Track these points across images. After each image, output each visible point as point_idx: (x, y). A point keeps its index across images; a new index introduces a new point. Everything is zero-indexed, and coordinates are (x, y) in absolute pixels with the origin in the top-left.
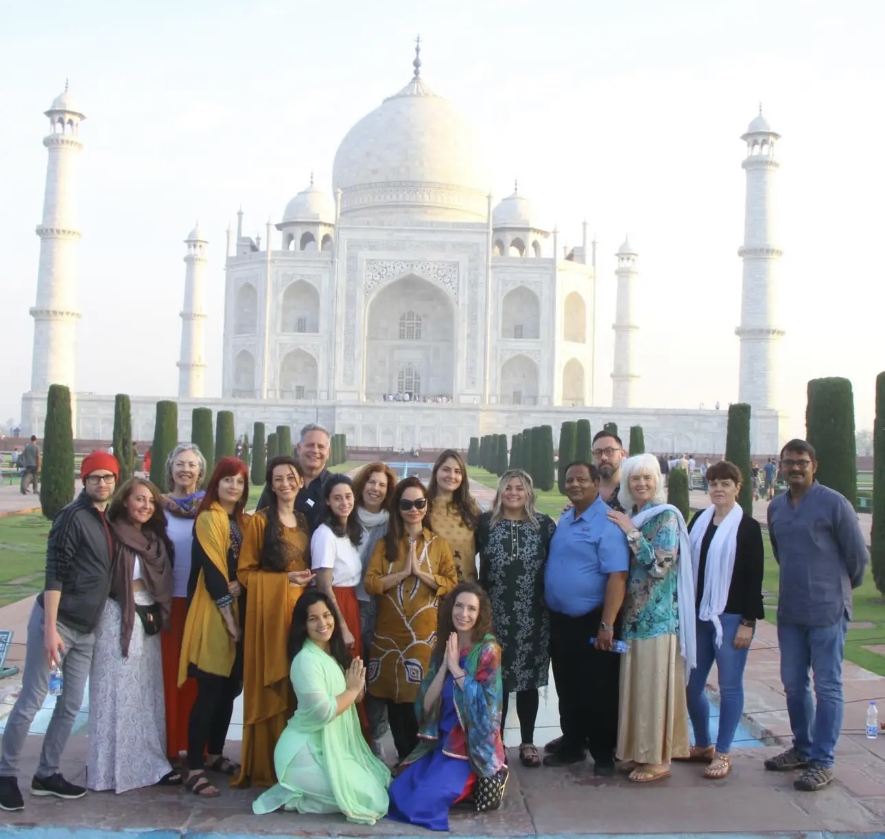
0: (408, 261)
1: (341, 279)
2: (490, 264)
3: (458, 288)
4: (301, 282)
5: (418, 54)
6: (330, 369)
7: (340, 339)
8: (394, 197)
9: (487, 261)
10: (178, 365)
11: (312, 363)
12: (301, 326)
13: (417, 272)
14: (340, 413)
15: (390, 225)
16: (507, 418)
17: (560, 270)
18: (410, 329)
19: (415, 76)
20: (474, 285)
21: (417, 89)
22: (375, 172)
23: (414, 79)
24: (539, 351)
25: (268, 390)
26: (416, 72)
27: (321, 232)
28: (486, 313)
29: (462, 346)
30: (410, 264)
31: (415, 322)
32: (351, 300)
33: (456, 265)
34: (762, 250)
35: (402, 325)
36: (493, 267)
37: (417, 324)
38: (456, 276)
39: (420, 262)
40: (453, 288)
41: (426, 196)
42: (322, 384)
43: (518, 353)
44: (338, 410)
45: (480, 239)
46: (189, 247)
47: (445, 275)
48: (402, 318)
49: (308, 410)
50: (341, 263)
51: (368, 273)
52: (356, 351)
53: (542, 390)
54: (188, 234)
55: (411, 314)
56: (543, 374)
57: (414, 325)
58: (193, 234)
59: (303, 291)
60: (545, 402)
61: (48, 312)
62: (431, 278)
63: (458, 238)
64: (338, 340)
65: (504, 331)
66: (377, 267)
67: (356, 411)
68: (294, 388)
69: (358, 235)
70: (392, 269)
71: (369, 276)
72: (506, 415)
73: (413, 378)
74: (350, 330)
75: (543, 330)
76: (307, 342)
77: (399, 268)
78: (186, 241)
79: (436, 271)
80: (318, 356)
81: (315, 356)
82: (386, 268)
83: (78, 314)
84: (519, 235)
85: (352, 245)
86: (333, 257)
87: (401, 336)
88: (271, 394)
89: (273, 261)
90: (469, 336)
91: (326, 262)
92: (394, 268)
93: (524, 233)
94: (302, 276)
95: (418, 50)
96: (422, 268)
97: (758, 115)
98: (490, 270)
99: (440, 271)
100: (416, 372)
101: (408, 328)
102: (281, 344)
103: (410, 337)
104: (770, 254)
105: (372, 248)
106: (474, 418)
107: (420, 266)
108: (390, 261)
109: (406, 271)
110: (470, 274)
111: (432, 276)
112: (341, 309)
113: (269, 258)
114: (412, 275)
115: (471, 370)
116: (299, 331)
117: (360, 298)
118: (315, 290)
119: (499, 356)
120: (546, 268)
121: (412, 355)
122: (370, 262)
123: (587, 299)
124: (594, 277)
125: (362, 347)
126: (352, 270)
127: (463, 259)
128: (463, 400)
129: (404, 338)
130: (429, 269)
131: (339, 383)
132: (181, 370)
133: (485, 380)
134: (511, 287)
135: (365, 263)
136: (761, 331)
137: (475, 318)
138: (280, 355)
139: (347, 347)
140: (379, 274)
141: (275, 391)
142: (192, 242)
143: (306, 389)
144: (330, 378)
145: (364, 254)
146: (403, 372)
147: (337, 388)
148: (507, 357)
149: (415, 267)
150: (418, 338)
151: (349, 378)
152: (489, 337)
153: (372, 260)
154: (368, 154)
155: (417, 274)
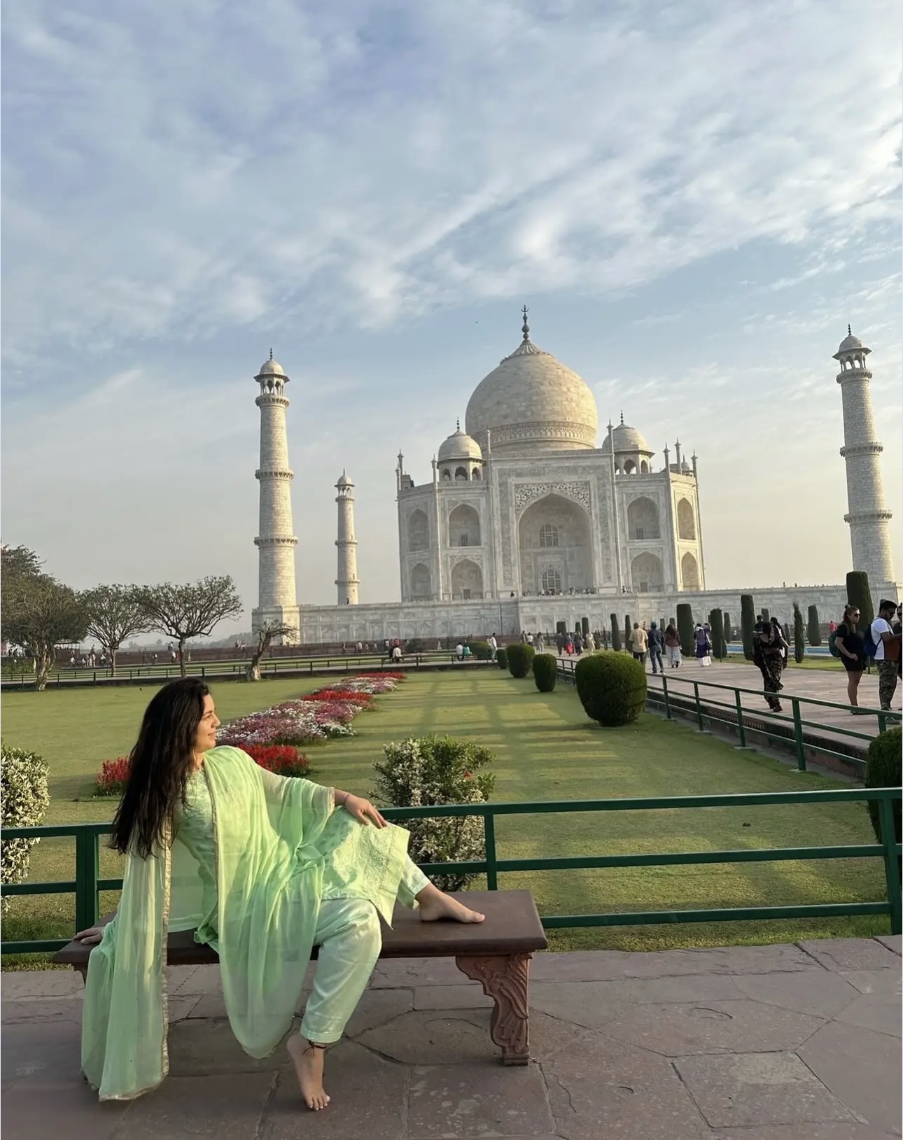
0: (549, 484)
1: (496, 502)
2: (615, 481)
3: (590, 502)
4: (464, 506)
5: (525, 322)
6: (492, 573)
7: (499, 549)
8: (523, 436)
9: (613, 479)
10: (336, 582)
11: (476, 570)
12: (464, 542)
13: (556, 491)
14: (523, 607)
15: (532, 456)
16: (659, 603)
17: (672, 482)
18: (548, 538)
19: (524, 339)
20: (603, 498)
21: (529, 349)
22: (506, 417)
23: (524, 342)
24: (662, 548)
25: (443, 594)
26: (526, 337)
27: (472, 465)
28: (615, 521)
29: (598, 548)
30: (550, 486)
31: (552, 532)
32: (505, 517)
33: (588, 483)
34: (865, 448)
35: (542, 535)
36: (617, 483)
37: (554, 534)
38: (588, 492)
39: (558, 484)
40: (587, 502)
41: (549, 434)
42: (486, 587)
43: (643, 551)
44: (520, 605)
45: (603, 462)
46: (339, 490)
47: (579, 493)
48: (542, 530)
49: (493, 607)
50: (495, 489)
51: (517, 495)
52: (512, 559)
53: (667, 579)
54: (337, 480)
55: (548, 527)
56: (666, 567)
57: (552, 535)
58: (342, 479)
59: (465, 514)
60: (670, 589)
61: (272, 540)
62: (568, 495)
63: (588, 463)
64: (498, 550)
65: (630, 533)
66: (524, 490)
67: (536, 605)
68: (462, 591)
69: (507, 466)
70: (535, 491)
71: (518, 497)
72: (657, 600)
73: (554, 577)
74: (507, 542)
75: (663, 532)
76: (471, 553)
77: (542, 489)
78: (336, 486)
79: (571, 489)
80: (482, 564)
81: (479, 564)
82: (531, 490)
83: (296, 541)
84: (631, 457)
85: (502, 473)
86: (487, 483)
87: (542, 545)
88: (446, 598)
89: (440, 491)
90: (603, 540)
91: (484, 489)
92: (538, 490)
93: (634, 455)
94: (464, 501)
95: (525, 318)
96: (560, 488)
97: (847, 336)
98: (615, 486)
99: (575, 490)
100: (556, 573)
101: (547, 537)
102: (451, 557)
103: (549, 545)
104: (872, 450)
105: (519, 475)
106: (633, 605)
107: (558, 487)
108: (534, 484)
109: (547, 492)
110: (599, 490)
111: (569, 494)
112: (497, 526)
113: (437, 488)
114: (552, 495)
115: (607, 567)
116: (462, 546)
117: (513, 516)
118: (474, 511)
119: (628, 555)
120: (662, 481)
121: (552, 559)
122: (517, 486)
123: (693, 503)
124: (697, 485)
125: (515, 556)
126: (504, 494)
127: (592, 478)
128: (602, 591)
129: (544, 546)
130: (566, 488)
131: (500, 584)
132: (339, 586)
133: (619, 575)
134: (633, 499)
135: (513, 487)
136: (873, 516)
137: (607, 525)
138: (451, 565)
139: (504, 556)
140: (526, 495)
141: (449, 594)
142: (341, 486)
143: (471, 592)
144: (493, 581)
145: (513, 481)
146: (546, 573)
147: (499, 589)
148: (635, 556)
149: (554, 488)
150: (556, 544)
151: (508, 580)
152: (619, 540)
153: (519, 484)
154: (498, 403)
155: (556, 493)
